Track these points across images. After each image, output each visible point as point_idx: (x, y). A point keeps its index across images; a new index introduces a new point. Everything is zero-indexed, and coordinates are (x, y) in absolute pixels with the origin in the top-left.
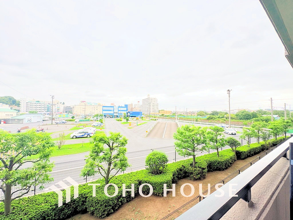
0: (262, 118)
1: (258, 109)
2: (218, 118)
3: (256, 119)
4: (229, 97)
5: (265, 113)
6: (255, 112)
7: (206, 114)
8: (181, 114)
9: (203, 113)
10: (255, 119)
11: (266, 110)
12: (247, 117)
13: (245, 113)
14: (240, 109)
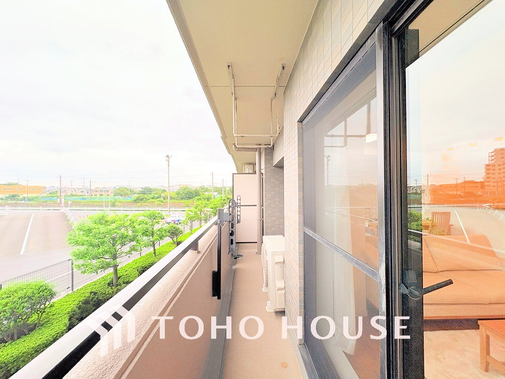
0: (204, 196)
1: (200, 185)
2: (152, 198)
3: (199, 197)
4: (169, 166)
5: (207, 190)
6: (198, 188)
7: (132, 192)
8: (74, 193)
9: (126, 191)
10: (197, 197)
11: (208, 187)
12: (190, 195)
13: (187, 190)
14: (181, 185)
